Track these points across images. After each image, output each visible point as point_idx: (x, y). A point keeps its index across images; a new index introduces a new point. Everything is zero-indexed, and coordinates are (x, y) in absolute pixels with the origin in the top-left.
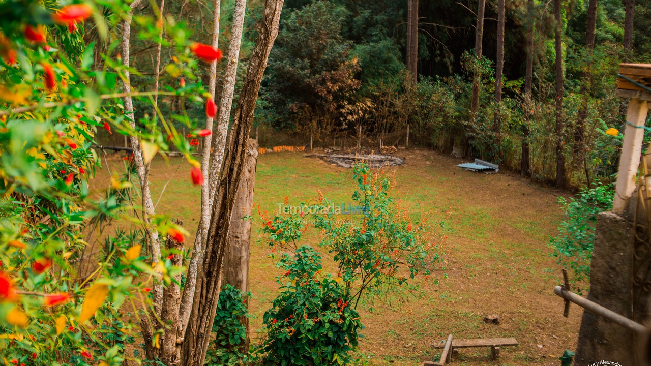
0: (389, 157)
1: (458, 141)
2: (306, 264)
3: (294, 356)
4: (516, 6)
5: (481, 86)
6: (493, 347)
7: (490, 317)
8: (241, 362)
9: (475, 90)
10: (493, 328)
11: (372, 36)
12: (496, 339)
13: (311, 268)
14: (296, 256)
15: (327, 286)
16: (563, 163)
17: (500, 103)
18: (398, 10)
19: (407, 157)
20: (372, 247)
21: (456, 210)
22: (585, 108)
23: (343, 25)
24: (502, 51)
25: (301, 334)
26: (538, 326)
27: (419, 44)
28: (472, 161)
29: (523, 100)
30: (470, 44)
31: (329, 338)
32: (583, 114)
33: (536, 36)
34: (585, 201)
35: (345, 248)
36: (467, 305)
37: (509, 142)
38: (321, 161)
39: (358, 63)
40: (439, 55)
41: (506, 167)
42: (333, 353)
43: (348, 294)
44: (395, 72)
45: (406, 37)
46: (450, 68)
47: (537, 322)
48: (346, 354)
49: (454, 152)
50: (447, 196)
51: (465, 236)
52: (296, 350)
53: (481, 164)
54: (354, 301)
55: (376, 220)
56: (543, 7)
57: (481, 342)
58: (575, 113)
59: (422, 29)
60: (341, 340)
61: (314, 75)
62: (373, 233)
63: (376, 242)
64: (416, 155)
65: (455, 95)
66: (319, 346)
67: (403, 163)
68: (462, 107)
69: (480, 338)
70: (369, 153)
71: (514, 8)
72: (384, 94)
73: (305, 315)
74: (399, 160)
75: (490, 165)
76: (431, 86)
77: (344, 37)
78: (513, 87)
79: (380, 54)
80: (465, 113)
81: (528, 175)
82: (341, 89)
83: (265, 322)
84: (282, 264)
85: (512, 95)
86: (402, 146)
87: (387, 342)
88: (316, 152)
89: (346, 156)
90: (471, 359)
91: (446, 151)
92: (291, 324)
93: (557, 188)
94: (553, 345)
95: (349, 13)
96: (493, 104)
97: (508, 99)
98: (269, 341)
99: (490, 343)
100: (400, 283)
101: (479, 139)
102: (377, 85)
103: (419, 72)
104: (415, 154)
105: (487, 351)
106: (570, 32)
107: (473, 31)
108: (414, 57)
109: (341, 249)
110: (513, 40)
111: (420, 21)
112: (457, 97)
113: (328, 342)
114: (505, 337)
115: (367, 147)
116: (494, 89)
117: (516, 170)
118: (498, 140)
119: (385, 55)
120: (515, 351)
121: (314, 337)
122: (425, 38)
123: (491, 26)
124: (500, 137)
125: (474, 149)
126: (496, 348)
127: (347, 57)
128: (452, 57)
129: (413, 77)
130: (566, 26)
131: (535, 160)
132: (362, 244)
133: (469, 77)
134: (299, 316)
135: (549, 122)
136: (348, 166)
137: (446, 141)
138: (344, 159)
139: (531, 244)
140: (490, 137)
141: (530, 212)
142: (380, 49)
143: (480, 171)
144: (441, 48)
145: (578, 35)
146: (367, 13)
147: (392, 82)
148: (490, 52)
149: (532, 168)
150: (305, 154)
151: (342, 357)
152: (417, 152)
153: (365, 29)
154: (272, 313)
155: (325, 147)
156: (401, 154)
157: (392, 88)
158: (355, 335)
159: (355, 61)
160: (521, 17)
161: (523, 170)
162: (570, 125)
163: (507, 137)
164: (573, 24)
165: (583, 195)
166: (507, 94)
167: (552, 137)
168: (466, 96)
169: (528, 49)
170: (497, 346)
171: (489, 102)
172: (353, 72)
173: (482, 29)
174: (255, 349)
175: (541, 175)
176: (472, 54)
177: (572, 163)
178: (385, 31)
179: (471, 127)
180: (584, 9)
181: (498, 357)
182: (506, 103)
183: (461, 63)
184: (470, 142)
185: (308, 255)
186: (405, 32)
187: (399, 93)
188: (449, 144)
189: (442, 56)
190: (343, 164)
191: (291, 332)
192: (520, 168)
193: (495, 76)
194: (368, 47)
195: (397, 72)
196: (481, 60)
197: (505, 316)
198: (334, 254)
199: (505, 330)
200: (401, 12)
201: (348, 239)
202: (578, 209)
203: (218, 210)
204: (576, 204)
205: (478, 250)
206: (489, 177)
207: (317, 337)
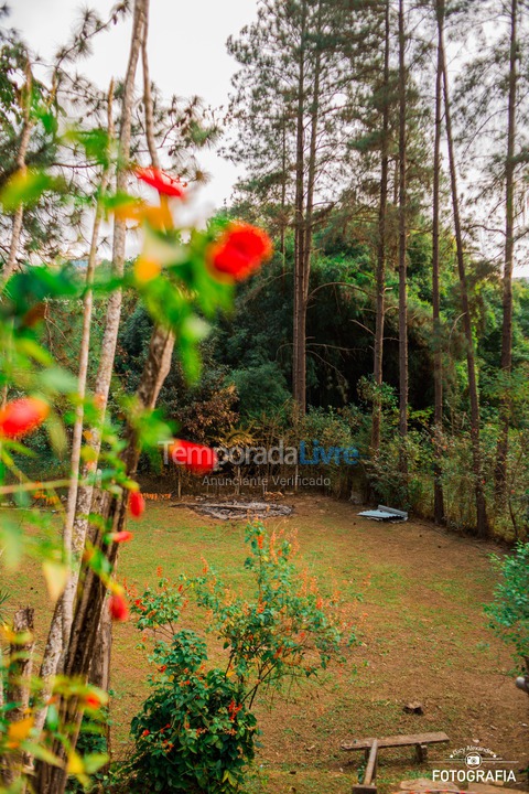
0: (275, 506)
1: (357, 484)
2: (187, 656)
3: (171, 777)
4: (419, 324)
5: (382, 418)
6: (418, 745)
7: (411, 706)
8: (100, 786)
9: (376, 422)
10: (417, 720)
11: (251, 359)
12: (422, 735)
13: (194, 661)
14: (174, 644)
15: (214, 680)
16: (485, 507)
17: (406, 438)
18: (281, 329)
19: (297, 505)
20: (273, 630)
21: (359, 570)
22: (506, 441)
23: (216, 348)
24: (405, 376)
25: (181, 746)
26: (472, 715)
27: (307, 369)
28: (375, 508)
29: (433, 434)
30: (368, 368)
31: (217, 750)
32: (503, 448)
33: (444, 358)
34: (523, 557)
35: (238, 632)
36: (381, 691)
37: (419, 484)
38: (192, 512)
39: (235, 391)
40: (331, 382)
41: (415, 515)
42: (223, 770)
43: (241, 691)
44: (279, 402)
45: (291, 361)
46: (345, 396)
47: (469, 710)
48: (240, 770)
49: (352, 497)
50: (347, 552)
51: (372, 602)
52: (175, 768)
53: (386, 511)
54: (249, 699)
55: (276, 594)
56: (451, 325)
57: (403, 739)
58: (494, 447)
59: (311, 351)
60: (233, 752)
61: (183, 406)
62: (273, 612)
63: (277, 622)
64: (308, 501)
65: (352, 429)
66: (204, 761)
67: (292, 512)
68: (360, 443)
69: (400, 733)
70: (250, 501)
71: (416, 325)
72: (267, 429)
73: (186, 724)
74: (286, 509)
75: (396, 512)
76: (322, 419)
77: (218, 361)
78: (420, 417)
79: (261, 381)
80: (365, 451)
81: (443, 523)
82: (215, 423)
83: (133, 732)
84: (155, 655)
85: (419, 427)
86: (289, 491)
87: (284, 745)
88: (184, 500)
89: (222, 505)
90: (391, 762)
91: (344, 496)
92: (168, 737)
93: (478, 538)
94: (492, 738)
95: (222, 333)
96: (396, 439)
97: (415, 433)
98: (137, 755)
99: (415, 741)
100: (308, 675)
101: (383, 481)
102: (258, 419)
103: (307, 402)
104: (305, 501)
105: (412, 751)
106: (482, 352)
107: (371, 353)
108: (301, 385)
109: (233, 633)
110: (416, 363)
111: (308, 341)
112: (355, 431)
113: (216, 755)
114: (431, 731)
115: (246, 493)
116: (397, 420)
117: (428, 518)
118: (406, 482)
119: (267, 383)
120: (445, 749)
121: (198, 750)
122: (313, 362)
123: (391, 346)
124: (408, 478)
125: (377, 493)
126: (423, 747)
127: (221, 385)
128: (346, 384)
129: (301, 407)
130: (476, 346)
131: (450, 505)
132: (260, 626)
133: (367, 406)
134: (179, 724)
135: (464, 458)
136: (224, 517)
137: (342, 484)
138: (220, 508)
139: (454, 609)
140: (396, 478)
141: (449, 568)
142: (260, 375)
143: (386, 520)
144: (333, 374)
145: (491, 355)
146: (243, 333)
147: (276, 414)
148: (391, 377)
149: (447, 514)
150: (172, 503)
151: (234, 775)
152: (309, 498)
153: (243, 351)
154: (143, 719)
155: (196, 494)
156: (289, 501)
157: (276, 422)
158: (251, 744)
159: (231, 390)
160: (425, 336)
161: (437, 518)
162: (489, 462)
163: (416, 478)
164: (485, 344)
165: (520, 551)
166: (412, 426)
167: (471, 477)
168: (365, 430)
169: (436, 374)
170: (423, 744)
171: (392, 437)
172: (229, 403)
173: (381, 350)
174: (119, 767)
175: (459, 523)
176: (370, 380)
177: (494, 506)
178: (266, 353)
179: (372, 467)
180: (496, 326)
181: (426, 758)
182: (412, 436)
183: (359, 391)
184: (372, 484)
185: (190, 643)
186: (290, 355)
187: (285, 428)
188: (346, 489)
189: (335, 382)
190: (219, 515)
191: (168, 747)
192: (433, 515)
193: (398, 405)
194: (247, 372)
195: (282, 402)
196: (381, 387)
197: (429, 704)
198: (224, 640)
199: (431, 722)
200: (284, 332)
201: (242, 622)
202: (516, 567)
203: (86, 597)
204: (512, 562)
205: (390, 619)
206: (396, 528)
207: (202, 750)
